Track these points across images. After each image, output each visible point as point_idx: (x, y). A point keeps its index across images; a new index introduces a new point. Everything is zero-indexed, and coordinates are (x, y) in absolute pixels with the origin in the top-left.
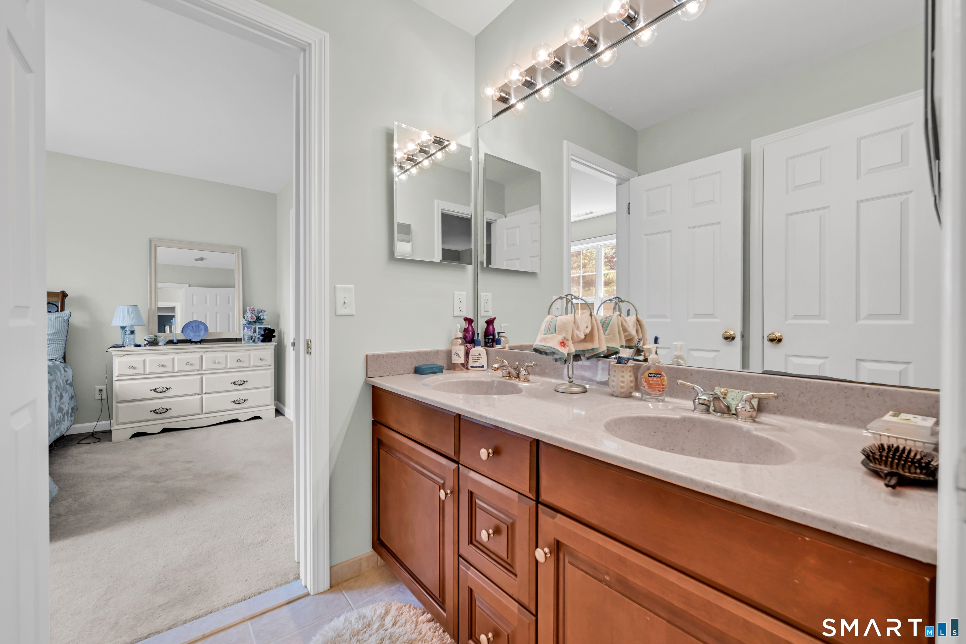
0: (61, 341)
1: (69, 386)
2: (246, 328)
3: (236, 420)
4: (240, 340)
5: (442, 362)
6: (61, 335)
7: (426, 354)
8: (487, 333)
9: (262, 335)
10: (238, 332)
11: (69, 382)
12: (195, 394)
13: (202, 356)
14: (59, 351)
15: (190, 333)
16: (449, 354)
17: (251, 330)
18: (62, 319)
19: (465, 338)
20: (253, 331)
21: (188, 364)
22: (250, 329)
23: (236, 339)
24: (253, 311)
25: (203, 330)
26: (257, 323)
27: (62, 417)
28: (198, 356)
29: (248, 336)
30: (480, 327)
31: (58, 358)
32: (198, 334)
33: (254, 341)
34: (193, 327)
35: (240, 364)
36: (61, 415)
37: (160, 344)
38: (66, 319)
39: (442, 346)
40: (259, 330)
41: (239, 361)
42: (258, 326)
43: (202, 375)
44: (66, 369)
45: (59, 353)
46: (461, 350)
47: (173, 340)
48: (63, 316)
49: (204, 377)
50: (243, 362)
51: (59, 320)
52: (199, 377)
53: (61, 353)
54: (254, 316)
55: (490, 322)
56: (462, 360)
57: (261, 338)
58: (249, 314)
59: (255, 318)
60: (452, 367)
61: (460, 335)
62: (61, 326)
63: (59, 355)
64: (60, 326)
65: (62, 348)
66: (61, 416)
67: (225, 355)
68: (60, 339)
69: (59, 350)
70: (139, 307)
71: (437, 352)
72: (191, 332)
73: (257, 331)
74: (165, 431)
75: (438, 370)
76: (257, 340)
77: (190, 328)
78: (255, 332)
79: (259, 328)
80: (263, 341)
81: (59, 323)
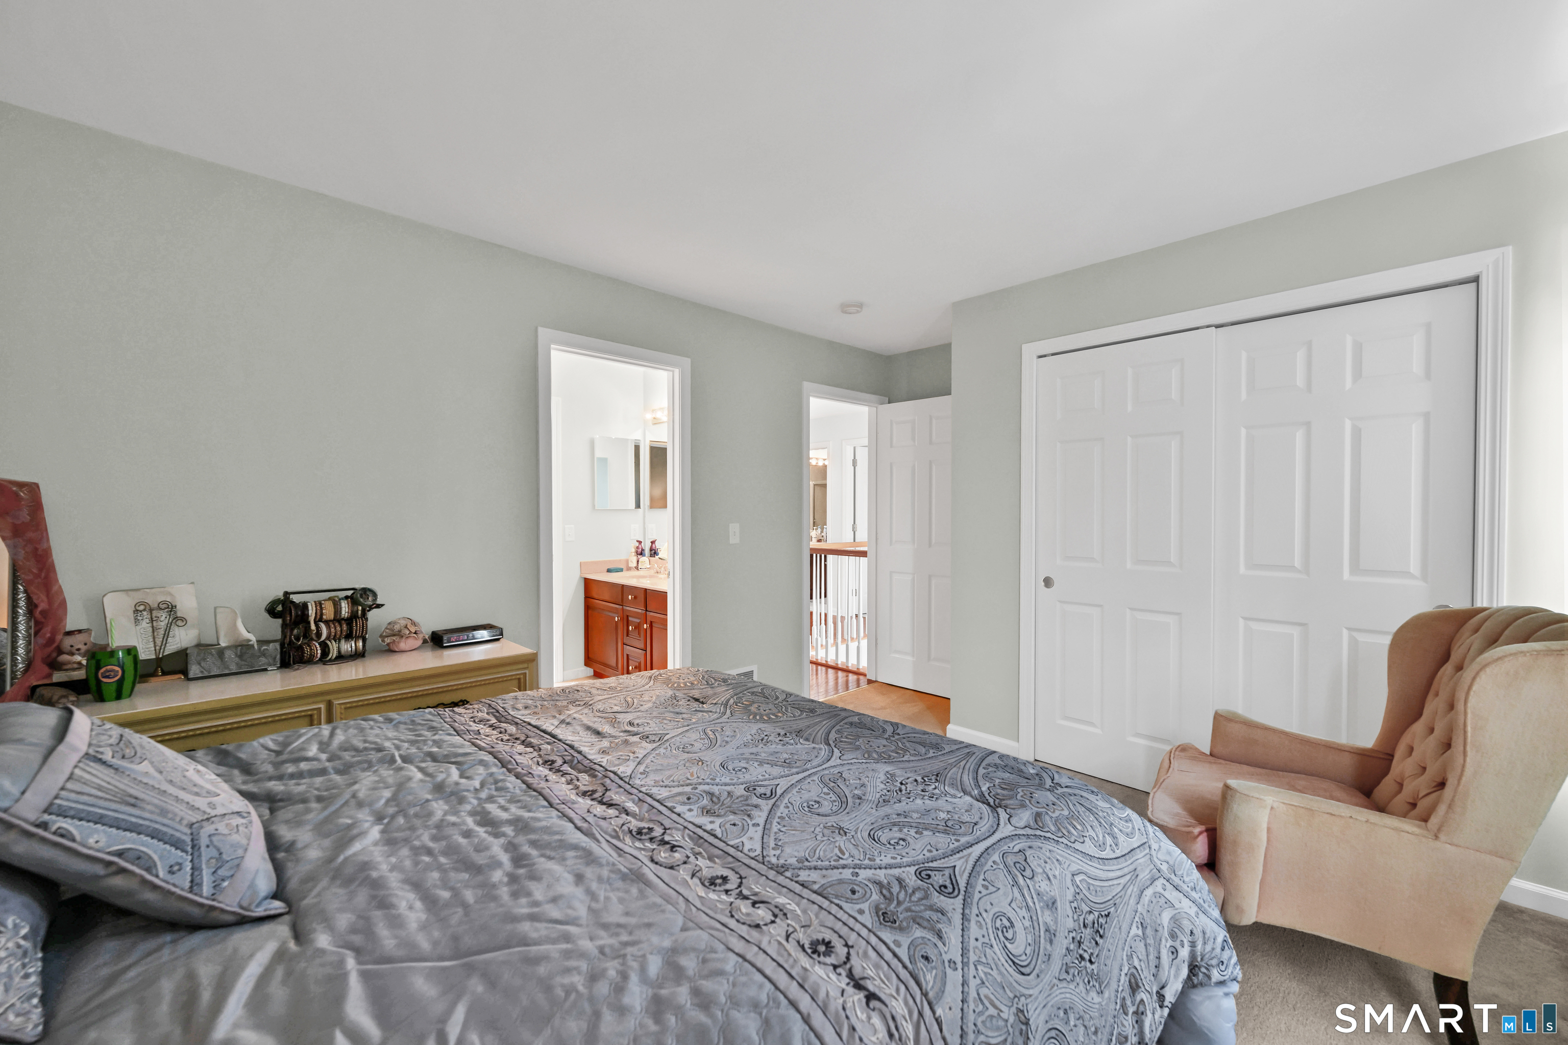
5: (623, 566)
7: (614, 561)
8: (651, 550)
16: (627, 561)
19: (637, 552)
30: (647, 548)
39: (623, 557)
46: (634, 559)
55: (653, 542)
56: (635, 565)
60: (629, 569)
61: (634, 550)
71: (620, 560)
75: (621, 570)
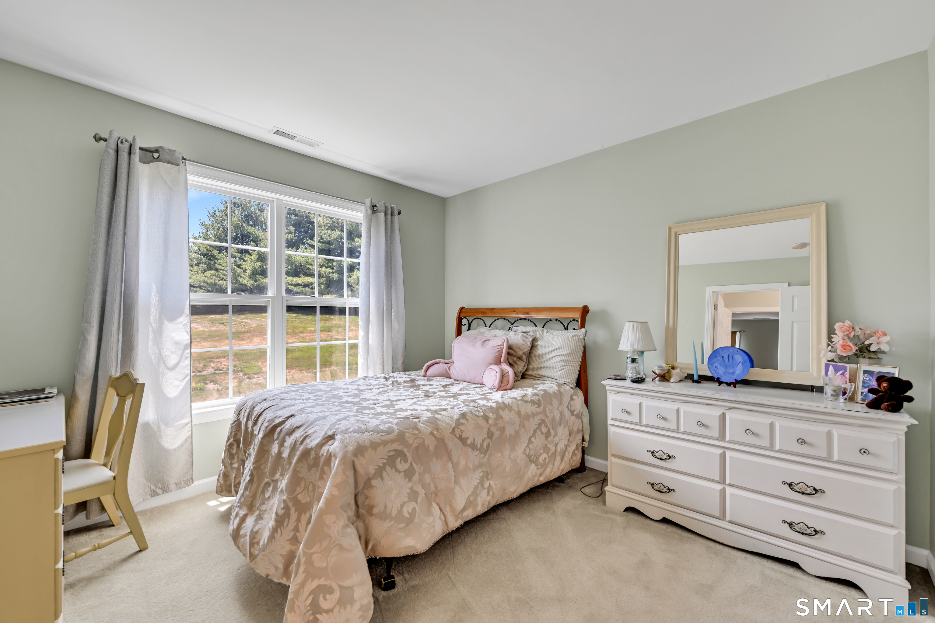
0: (575, 362)
1: (576, 418)
2: (831, 368)
3: (795, 565)
4: (820, 390)
6: (576, 357)
9: (871, 391)
10: (815, 375)
11: (575, 413)
12: (713, 481)
13: (724, 414)
14: (572, 375)
15: (719, 367)
17: (843, 374)
18: (578, 337)
20: (848, 376)
21: (699, 423)
22: (841, 372)
23: (812, 386)
24: (850, 333)
25: (740, 364)
26: (861, 360)
27: (547, 459)
28: (717, 412)
29: (832, 388)
31: (571, 382)
32: (731, 371)
33: (852, 399)
34: (724, 357)
35: (803, 449)
36: (547, 456)
37: (672, 380)
38: (581, 338)
40: (867, 377)
41: (801, 441)
42: (864, 365)
43: (725, 450)
44: (574, 397)
45: (572, 377)
47: (693, 375)
48: (579, 335)
49: (728, 454)
50: (811, 445)
51: (574, 339)
52: (720, 451)
53: (575, 376)
54: (851, 345)
57: (872, 396)
58: (838, 339)
59: (854, 348)
62: (576, 345)
63: (571, 379)
64: (574, 345)
65: (575, 371)
66: (545, 458)
67: (769, 421)
68: (576, 360)
69: (572, 373)
70: (650, 324)
72: (721, 365)
73: (861, 377)
74: (665, 521)
76: (859, 398)
77: (718, 358)
78: (852, 380)
79: (865, 372)
80: (873, 405)
81: (574, 342)
